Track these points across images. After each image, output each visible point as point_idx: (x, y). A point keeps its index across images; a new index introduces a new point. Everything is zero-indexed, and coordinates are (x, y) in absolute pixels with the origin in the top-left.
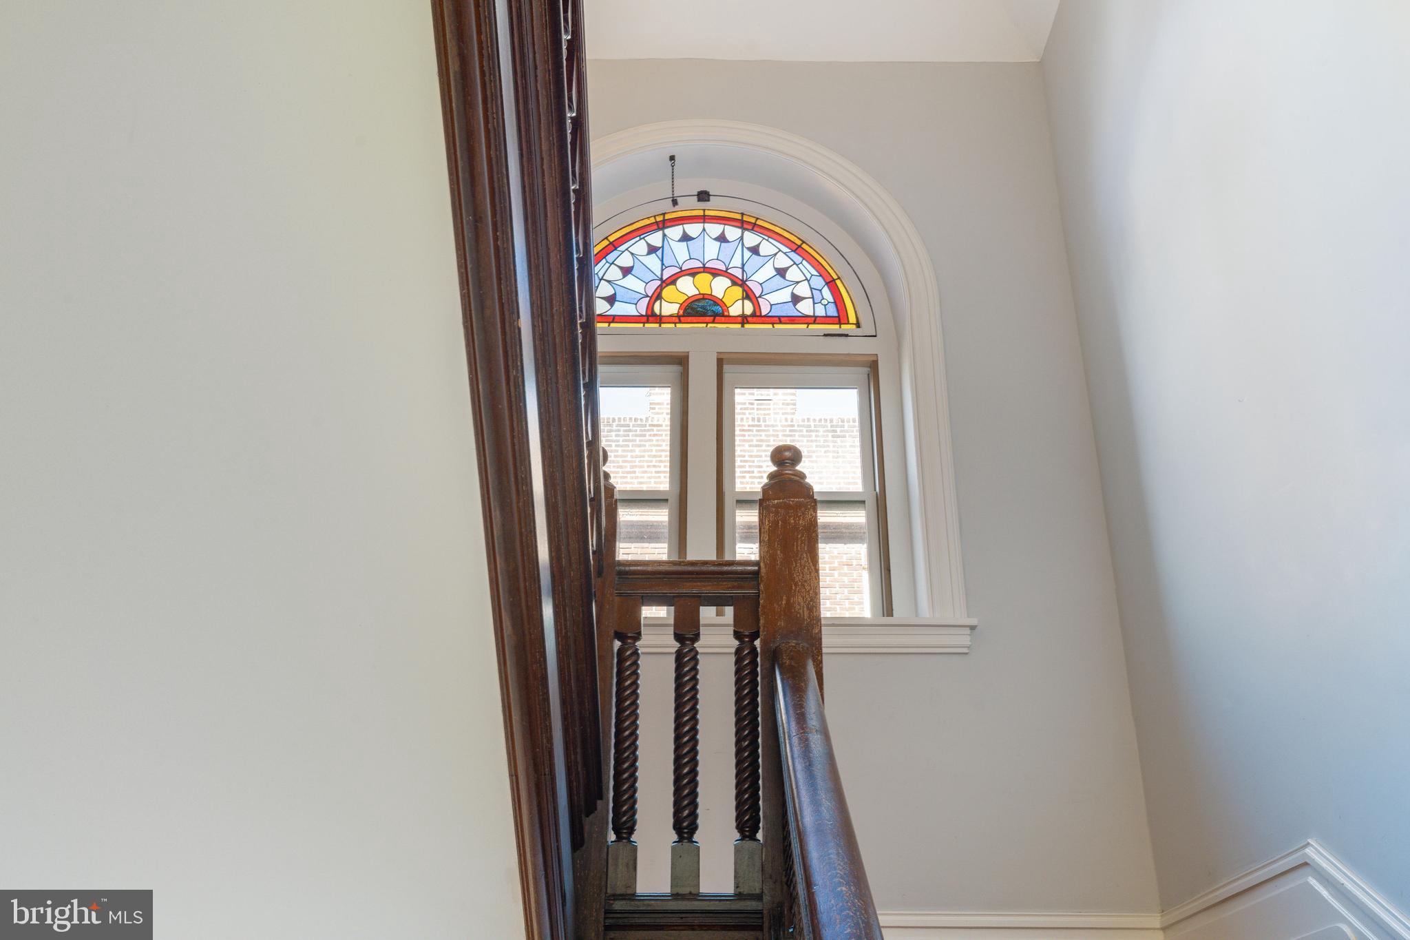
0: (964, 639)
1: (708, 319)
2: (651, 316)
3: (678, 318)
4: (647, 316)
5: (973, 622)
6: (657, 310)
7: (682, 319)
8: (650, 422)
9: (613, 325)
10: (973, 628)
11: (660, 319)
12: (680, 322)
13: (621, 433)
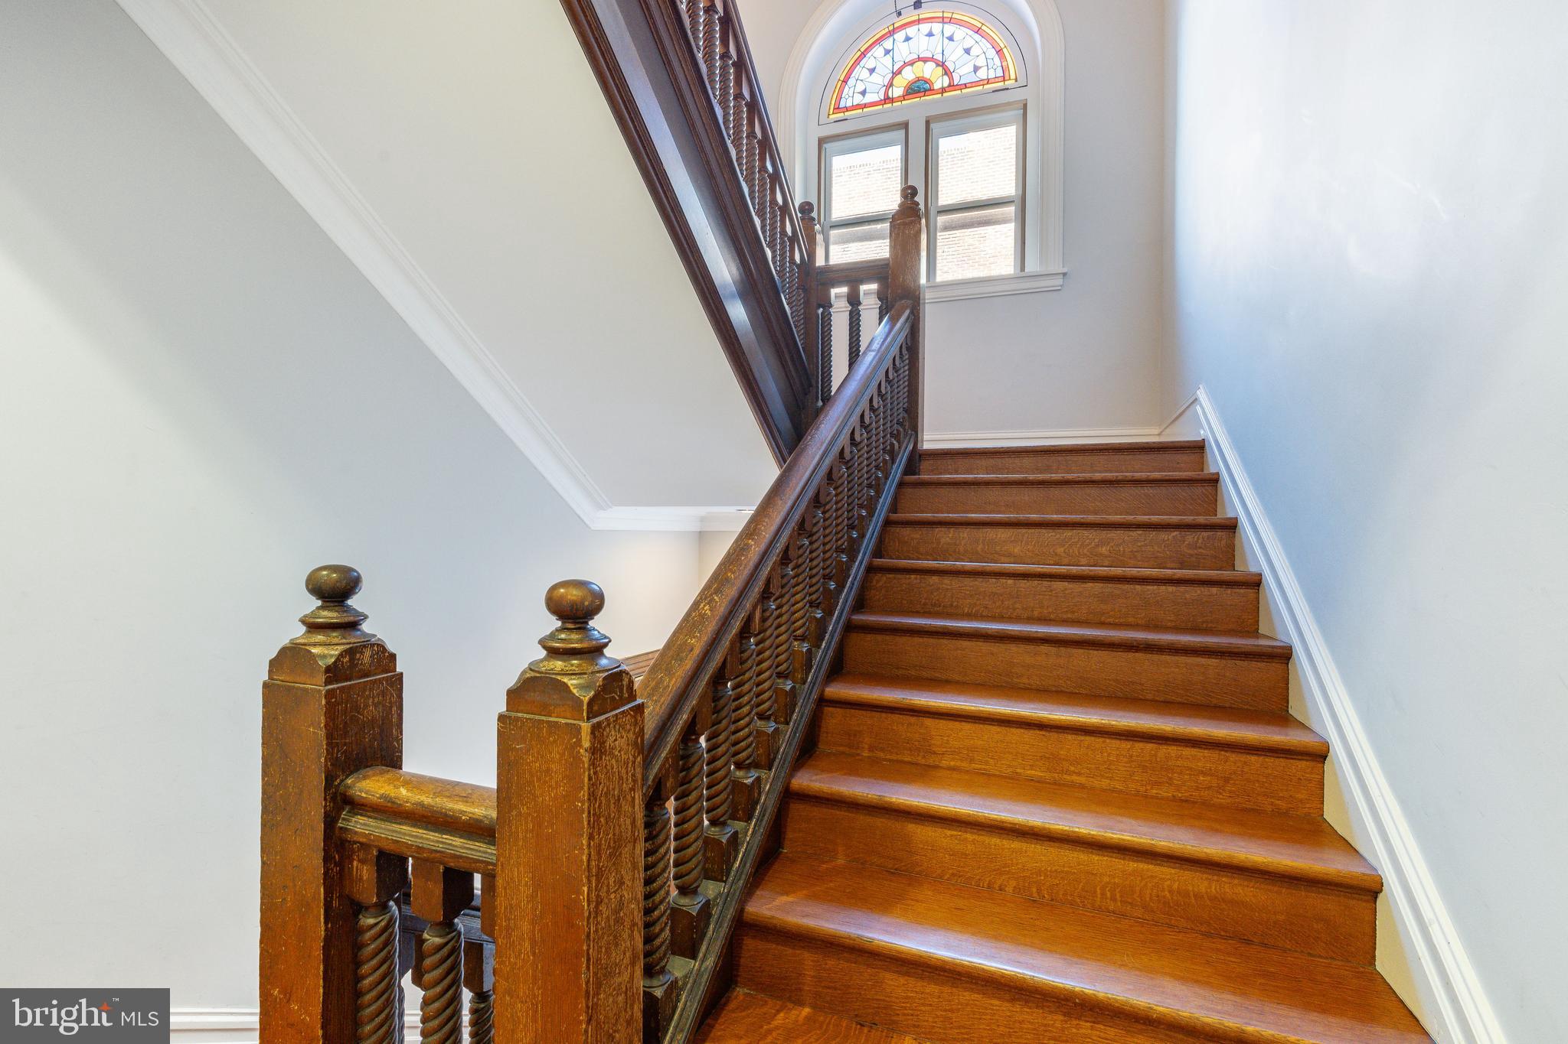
0: (1059, 281)
1: (920, 95)
2: (888, 99)
3: (904, 97)
4: (885, 100)
5: (1065, 270)
6: (890, 95)
7: (906, 97)
8: (967, 149)
9: (865, 110)
10: (1064, 274)
11: (892, 100)
12: (904, 100)
13: (949, 160)
